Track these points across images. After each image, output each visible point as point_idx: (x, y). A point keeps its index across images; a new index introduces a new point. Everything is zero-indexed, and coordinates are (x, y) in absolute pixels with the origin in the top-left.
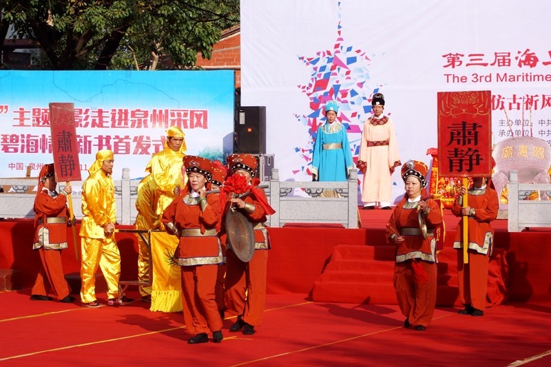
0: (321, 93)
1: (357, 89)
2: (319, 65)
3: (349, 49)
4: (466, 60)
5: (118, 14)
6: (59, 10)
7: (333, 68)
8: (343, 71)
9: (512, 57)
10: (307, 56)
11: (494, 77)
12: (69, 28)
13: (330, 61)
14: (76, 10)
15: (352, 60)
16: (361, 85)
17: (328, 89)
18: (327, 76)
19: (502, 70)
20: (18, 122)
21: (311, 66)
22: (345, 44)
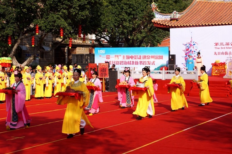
0: (187, 52)
1: (195, 51)
2: (187, 46)
3: (194, 42)
4: (219, 44)
5: (144, 35)
6: (131, 35)
7: (190, 46)
8: (192, 47)
9: (230, 44)
10: (184, 44)
11: (226, 48)
12: (133, 38)
13: (189, 45)
14: (135, 35)
15: (194, 45)
16: (196, 50)
17: (189, 51)
18: (189, 48)
19: (227, 46)
20: (123, 58)
21: (185, 46)
22: (193, 41)
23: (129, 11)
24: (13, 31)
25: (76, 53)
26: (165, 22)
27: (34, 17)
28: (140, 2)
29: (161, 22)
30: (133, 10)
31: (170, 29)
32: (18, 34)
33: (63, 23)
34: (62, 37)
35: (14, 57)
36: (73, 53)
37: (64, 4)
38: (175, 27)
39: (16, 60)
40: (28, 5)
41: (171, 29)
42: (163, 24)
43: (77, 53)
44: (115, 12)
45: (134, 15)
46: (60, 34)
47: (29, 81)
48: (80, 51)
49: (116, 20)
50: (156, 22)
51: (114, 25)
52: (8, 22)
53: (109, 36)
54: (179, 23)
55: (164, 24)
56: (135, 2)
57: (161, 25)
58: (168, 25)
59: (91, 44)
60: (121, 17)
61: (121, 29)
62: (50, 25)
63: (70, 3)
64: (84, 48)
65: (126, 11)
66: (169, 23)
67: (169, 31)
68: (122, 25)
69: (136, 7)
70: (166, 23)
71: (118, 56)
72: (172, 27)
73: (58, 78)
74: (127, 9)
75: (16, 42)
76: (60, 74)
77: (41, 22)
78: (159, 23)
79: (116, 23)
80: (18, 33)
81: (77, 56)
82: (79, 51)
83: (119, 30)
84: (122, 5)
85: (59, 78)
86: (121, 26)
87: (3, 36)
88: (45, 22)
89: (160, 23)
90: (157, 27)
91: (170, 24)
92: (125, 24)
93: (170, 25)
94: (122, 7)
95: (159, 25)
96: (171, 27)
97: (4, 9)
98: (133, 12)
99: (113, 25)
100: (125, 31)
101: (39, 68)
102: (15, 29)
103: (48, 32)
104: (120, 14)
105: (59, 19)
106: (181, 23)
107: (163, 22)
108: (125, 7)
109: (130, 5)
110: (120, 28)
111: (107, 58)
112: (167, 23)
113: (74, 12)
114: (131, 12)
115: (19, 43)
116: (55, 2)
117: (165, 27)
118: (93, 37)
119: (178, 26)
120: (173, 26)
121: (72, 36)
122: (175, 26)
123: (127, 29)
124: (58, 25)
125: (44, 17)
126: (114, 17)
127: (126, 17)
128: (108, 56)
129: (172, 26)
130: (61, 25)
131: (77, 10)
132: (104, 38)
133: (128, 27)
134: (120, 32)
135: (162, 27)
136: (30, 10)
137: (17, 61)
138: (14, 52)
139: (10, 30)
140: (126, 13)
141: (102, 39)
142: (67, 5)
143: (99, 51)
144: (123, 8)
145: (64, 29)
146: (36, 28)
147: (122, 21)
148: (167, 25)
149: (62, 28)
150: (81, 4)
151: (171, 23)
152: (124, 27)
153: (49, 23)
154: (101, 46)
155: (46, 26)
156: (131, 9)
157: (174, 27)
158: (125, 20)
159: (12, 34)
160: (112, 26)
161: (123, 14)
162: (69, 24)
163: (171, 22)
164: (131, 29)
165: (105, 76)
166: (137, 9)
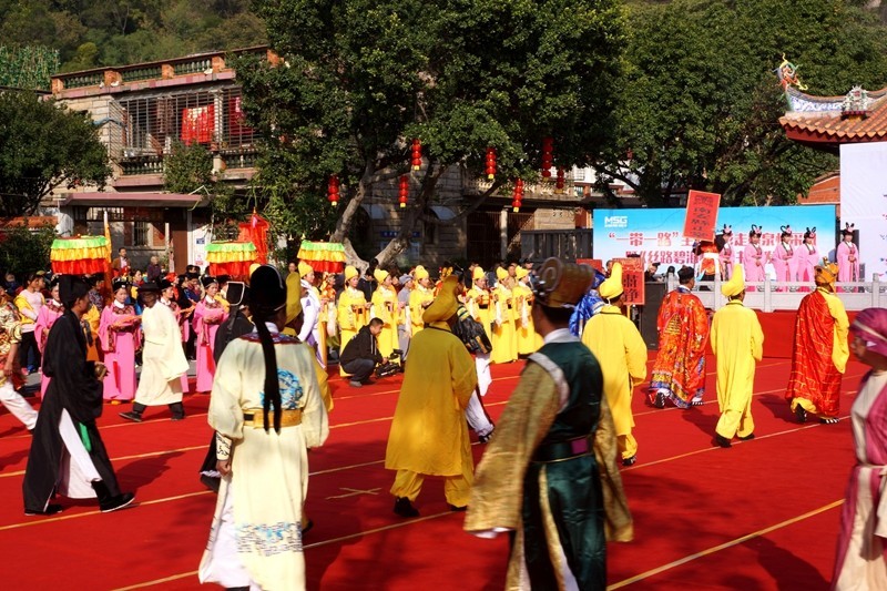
5: (752, 169)
6: (711, 168)
12: (718, 178)
14: (722, 167)
20: (685, 243)
23: (702, 92)
24: (345, 162)
25: (533, 225)
26: (823, 125)
27: (409, 117)
28: (740, 61)
29: (812, 124)
30: (719, 88)
31: (842, 146)
32: (358, 170)
33: (495, 132)
34: (491, 176)
35: (347, 239)
36: (526, 228)
37: (500, 72)
38: (858, 140)
39: (352, 250)
40: (388, 79)
41: (843, 148)
42: (816, 131)
43: (537, 228)
44: (659, 96)
45: (719, 102)
46: (487, 167)
47: (392, 315)
48: (547, 220)
49: (663, 120)
50: (793, 125)
51: (657, 138)
52: (328, 131)
53: (637, 173)
54: (869, 125)
55: (821, 131)
56: (725, 63)
57: (810, 133)
58: (835, 134)
59: (579, 199)
60: (680, 110)
61: (680, 150)
62: (456, 140)
63: (515, 70)
64: (557, 211)
65: (694, 89)
66: (838, 128)
67: (837, 153)
68: (681, 136)
69: (729, 79)
70: (828, 126)
71: (668, 236)
72: (848, 140)
73: (477, 305)
74: (696, 85)
75: (351, 192)
76: (485, 293)
77: (426, 132)
78: (802, 126)
79: (661, 129)
80: (358, 166)
81: (538, 235)
82: (543, 220)
83: (671, 154)
84: (681, 71)
85: (483, 307)
86: (677, 139)
87: (314, 175)
88: (439, 132)
89: (806, 128)
90: (798, 142)
91: (841, 130)
92: (690, 133)
93: (841, 134)
94: (683, 77)
95: (805, 133)
96: (844, 140)
97: (317, 93)
98: (718, 95)
99: (652, 137)
100: (693, 154)
101: (421, 272)
102: (350, 153)
103: (449, 162)
104: (676, 101)
105: (485, 121)
106: (878, 125)
107: (817, 124)
108: (692, 78)
109: (709, 70)
110: (675, 146)
111: (632, 243)
112: (831, 128)
113: (531, 96)
114: (711, 94)
115: (362, 196)
116: (470, 67)
117: (824, 139)
118: (588, 175)
119: (866, 135)
120: (851, 135)
121: (523, 173)
122: (856, 136)
123: (698, 150)
124: (480, 138)
125: (438, 116)
126: (656, 111)
127: (694, 109)
128: (636, 235)
129: (846, 136)
130: (489, 140)
131: (539, 90)
132: (622, 177)
133: (702, 141)
134: (675, 157)
135: (814, 139)
136: (395, 95)
137: (355, 254)
138: (347, 226)
139: (336, 158)
140: (696, 96)
141: (617, 182)
142: (507, 76)
143: (606, 219)
144: (685, 83)
145: (498, 151)
146: (413, 151)
147: (683, 123)
148: (831, 132)
149: (492, 148)
150: (552, 72)
151: (845, 126)
152: (689, 143)
153: (451, 133)
154: (614, 202)
155: (442, 144)
156: (712, 85)
157: (855, 140)
158: (691, 120)
159: (340, 170)
160: (651, 140)
161: (685, 101)
162: (514, 136)
163: (844, 122)
164: (711, 148)
165: (632, 300)
166: (730, 84)
